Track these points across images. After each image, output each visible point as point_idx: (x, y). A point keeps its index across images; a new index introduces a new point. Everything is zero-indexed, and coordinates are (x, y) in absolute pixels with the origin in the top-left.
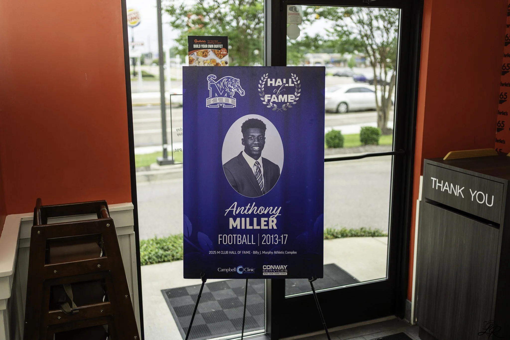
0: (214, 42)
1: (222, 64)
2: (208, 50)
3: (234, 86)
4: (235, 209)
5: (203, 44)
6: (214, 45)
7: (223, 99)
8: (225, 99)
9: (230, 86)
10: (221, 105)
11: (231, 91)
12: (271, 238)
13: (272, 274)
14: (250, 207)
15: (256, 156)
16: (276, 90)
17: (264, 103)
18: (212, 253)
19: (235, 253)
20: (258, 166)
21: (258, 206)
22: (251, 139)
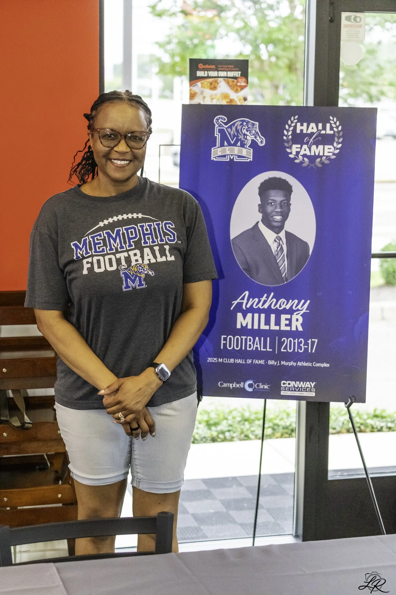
0: (228, 68)
1: (239, 100)
2: (217, 80)
3: (250, 132)
4: (245, 301)
5: (211, 71)
6: (228, 72)
7: (235, 149)
8: (237, 149)
9: (244, 131)
10: (232, 158)
11: (246, 139)
12: (295, 343)
13: (294, 393)
14: (266, 299)
15: (277, 229)
16: (307, 139)
17: (291, 156)
18: (211, 360)
19: (243, 362)
20: (279, 243)
21: (277, 297)
22: (272, 205)
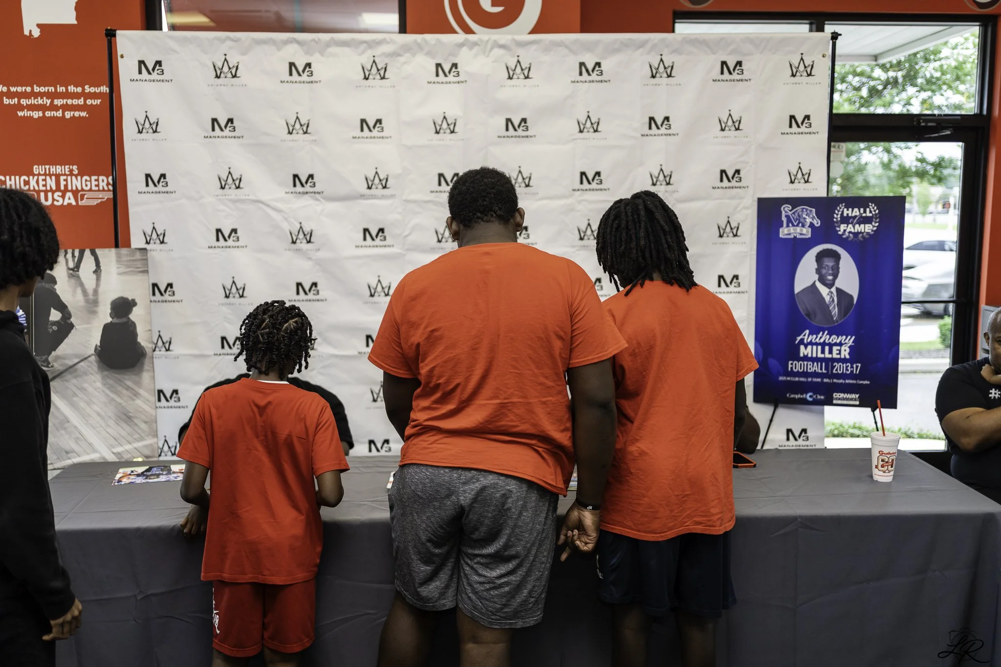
3: (809, 216)
4: (806, 337)
8: (799, 229)
9: (804, 216)
10: (795, 235)
11: (806, 221)
12: (843, 367)
13: (844, 402)
14: (822, 335)
15: (830, 285)
16: (852, 220)
17: (840, 233)
18: (782, 379)
19: (805, 379)
20: (831, 295)
21: (830, 334)
22: (825, 269)
